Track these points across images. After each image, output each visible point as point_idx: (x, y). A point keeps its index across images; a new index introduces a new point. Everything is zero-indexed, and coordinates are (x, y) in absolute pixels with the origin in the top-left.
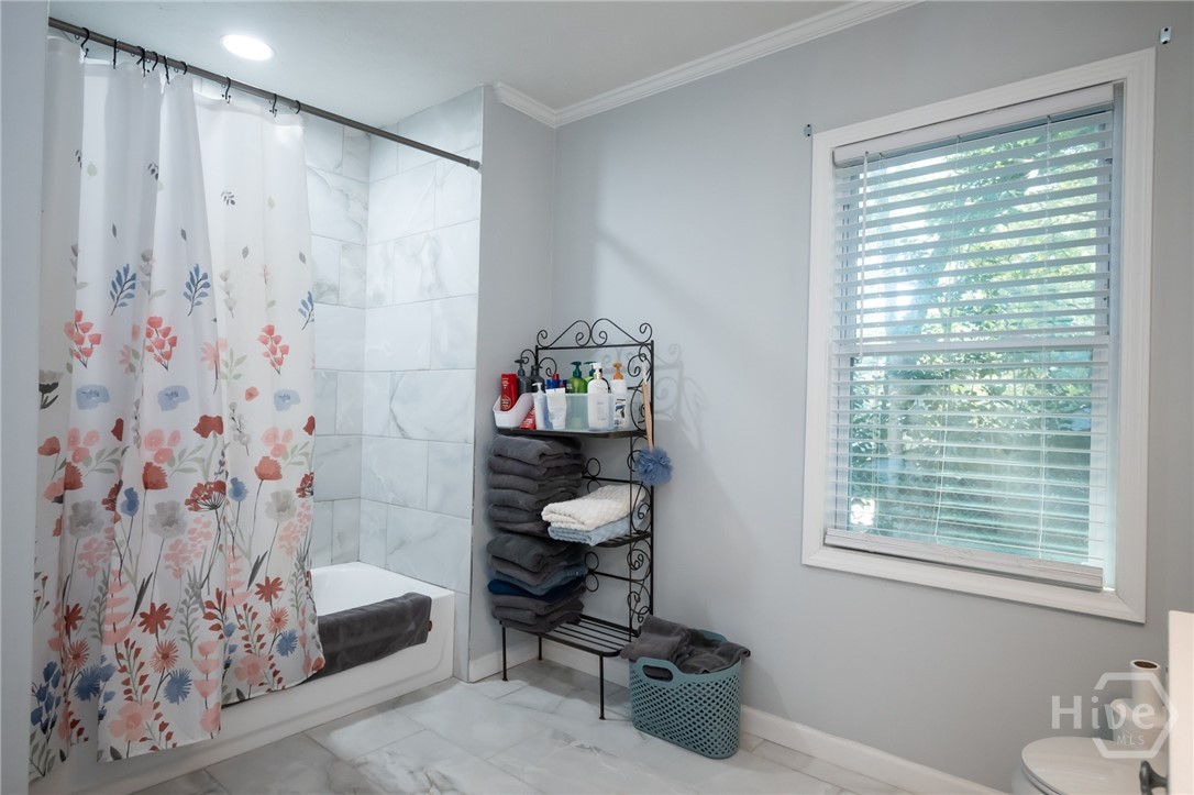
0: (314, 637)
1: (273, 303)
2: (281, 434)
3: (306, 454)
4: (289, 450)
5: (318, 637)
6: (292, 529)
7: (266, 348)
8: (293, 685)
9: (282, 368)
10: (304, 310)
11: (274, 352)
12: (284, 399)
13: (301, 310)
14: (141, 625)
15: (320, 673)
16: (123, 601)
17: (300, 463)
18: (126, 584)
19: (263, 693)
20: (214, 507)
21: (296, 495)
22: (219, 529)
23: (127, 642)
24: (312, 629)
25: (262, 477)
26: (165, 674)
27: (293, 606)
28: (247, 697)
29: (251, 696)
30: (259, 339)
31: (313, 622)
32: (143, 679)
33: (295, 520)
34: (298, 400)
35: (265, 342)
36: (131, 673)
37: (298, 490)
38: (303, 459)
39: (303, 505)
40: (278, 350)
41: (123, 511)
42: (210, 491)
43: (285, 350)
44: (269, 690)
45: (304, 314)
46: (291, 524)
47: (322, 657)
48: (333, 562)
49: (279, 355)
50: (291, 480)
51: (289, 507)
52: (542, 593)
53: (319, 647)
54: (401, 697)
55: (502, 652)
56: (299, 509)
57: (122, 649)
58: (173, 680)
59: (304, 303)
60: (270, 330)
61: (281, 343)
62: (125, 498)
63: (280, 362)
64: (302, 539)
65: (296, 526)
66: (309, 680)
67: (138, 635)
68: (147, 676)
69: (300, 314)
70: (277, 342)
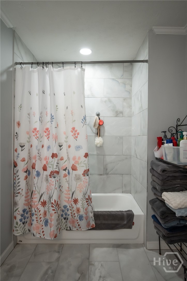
0: (92, 217)
1: (75, 121)
2: (77, 158)
3: (85, 164)
4: (80, 162)
5: (93, 218)
6: (81, 185)
7: (72, 134)
8: (84, 230)
9: (77, 139)
10: (83, 122)
11: (75, 134)
12: (78, 148)
13: (82, 122)
14: (41, 204)
15: (93, 229)
16: (36, 198)
17: (83, 166)
18: (37, 194)
19: (76, 230)
20: (54, 177)
21: (82, 176)
22: (56, 183)
23: (37, 208)
24: (91, 215)
25: (73, 170)
26: (45, 218)
27: (82, 207)
28: (72, 229)
29: (73, 229)
30: (71, 131)
31: (92, 213)
32: (40, 218)
33: (82, 183)
34: (82, 148)
35: (72, 132)
36: (38, 216)
37: (83, 174)
38: (84, 165)
39: (85, 179)
40: (76, 134)
41: (36, 176)
42: (54, 173)
43: (78, 134)
44: (77, 229)
45: (82, 123)
46: (81, 184)
47: (94, 224)
48: (123, 192)
49: (76, 135)
50: (80, 171)
51: (80, 179)
52: (166, 228)
53: (93, 221)
54: (122, 244)
55: (159, 242)
56: (83, 180)
57: (36, 210)
58: (46, 221)
59: (82, 120)
60: (74, 129)
61: (77, 132)
62: (36, 173)
63: (77, 137)
64: (85, 189)
65: (82, 184)
66: (89, 230)
67: (40, 207)
68: (41, 218)
69: (81, 123)
70: (76, 132)
